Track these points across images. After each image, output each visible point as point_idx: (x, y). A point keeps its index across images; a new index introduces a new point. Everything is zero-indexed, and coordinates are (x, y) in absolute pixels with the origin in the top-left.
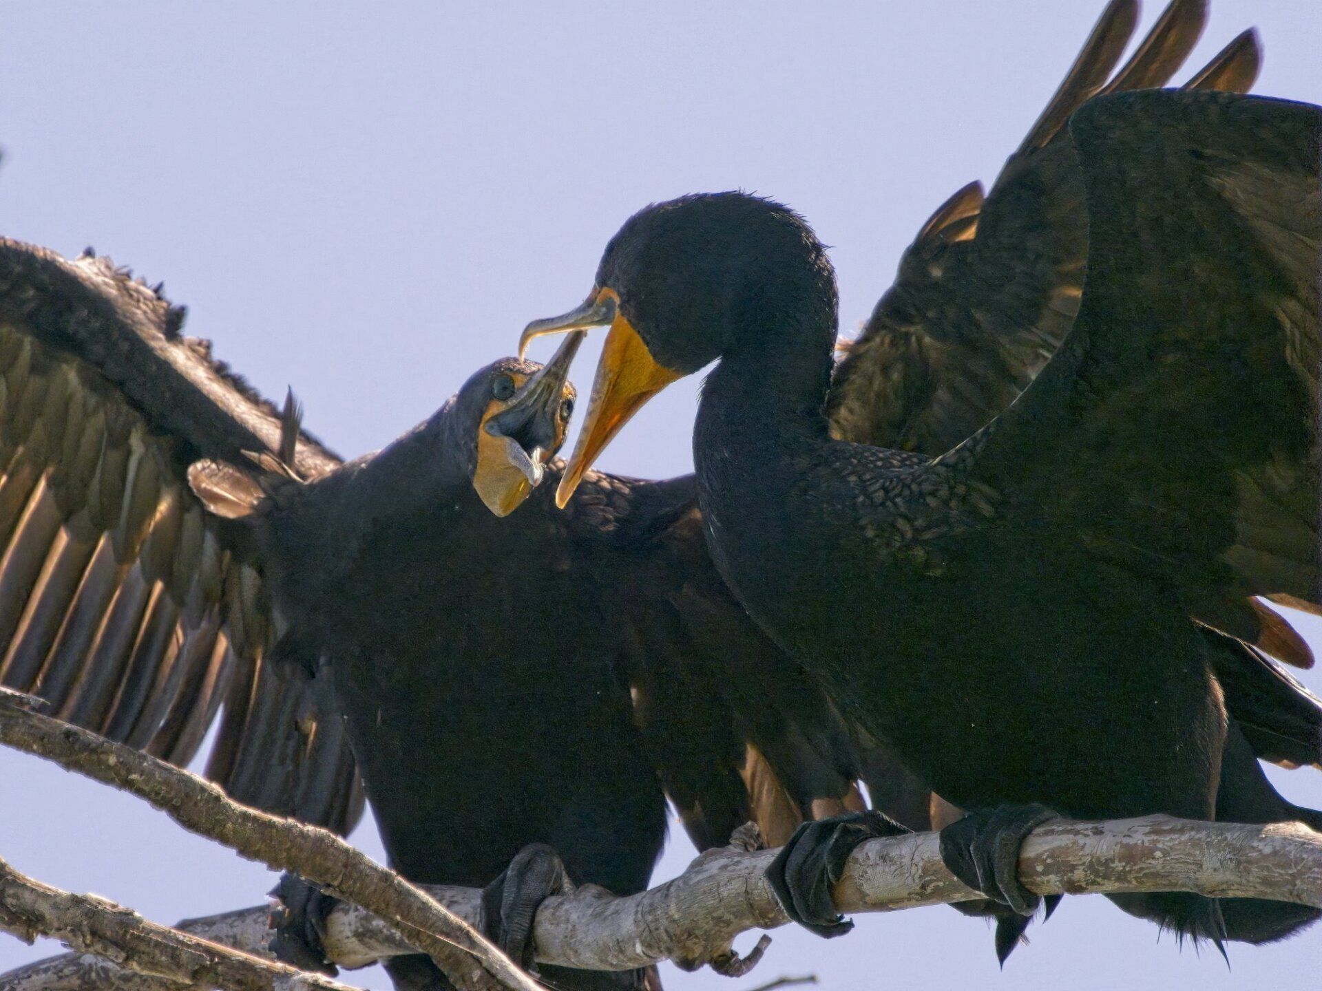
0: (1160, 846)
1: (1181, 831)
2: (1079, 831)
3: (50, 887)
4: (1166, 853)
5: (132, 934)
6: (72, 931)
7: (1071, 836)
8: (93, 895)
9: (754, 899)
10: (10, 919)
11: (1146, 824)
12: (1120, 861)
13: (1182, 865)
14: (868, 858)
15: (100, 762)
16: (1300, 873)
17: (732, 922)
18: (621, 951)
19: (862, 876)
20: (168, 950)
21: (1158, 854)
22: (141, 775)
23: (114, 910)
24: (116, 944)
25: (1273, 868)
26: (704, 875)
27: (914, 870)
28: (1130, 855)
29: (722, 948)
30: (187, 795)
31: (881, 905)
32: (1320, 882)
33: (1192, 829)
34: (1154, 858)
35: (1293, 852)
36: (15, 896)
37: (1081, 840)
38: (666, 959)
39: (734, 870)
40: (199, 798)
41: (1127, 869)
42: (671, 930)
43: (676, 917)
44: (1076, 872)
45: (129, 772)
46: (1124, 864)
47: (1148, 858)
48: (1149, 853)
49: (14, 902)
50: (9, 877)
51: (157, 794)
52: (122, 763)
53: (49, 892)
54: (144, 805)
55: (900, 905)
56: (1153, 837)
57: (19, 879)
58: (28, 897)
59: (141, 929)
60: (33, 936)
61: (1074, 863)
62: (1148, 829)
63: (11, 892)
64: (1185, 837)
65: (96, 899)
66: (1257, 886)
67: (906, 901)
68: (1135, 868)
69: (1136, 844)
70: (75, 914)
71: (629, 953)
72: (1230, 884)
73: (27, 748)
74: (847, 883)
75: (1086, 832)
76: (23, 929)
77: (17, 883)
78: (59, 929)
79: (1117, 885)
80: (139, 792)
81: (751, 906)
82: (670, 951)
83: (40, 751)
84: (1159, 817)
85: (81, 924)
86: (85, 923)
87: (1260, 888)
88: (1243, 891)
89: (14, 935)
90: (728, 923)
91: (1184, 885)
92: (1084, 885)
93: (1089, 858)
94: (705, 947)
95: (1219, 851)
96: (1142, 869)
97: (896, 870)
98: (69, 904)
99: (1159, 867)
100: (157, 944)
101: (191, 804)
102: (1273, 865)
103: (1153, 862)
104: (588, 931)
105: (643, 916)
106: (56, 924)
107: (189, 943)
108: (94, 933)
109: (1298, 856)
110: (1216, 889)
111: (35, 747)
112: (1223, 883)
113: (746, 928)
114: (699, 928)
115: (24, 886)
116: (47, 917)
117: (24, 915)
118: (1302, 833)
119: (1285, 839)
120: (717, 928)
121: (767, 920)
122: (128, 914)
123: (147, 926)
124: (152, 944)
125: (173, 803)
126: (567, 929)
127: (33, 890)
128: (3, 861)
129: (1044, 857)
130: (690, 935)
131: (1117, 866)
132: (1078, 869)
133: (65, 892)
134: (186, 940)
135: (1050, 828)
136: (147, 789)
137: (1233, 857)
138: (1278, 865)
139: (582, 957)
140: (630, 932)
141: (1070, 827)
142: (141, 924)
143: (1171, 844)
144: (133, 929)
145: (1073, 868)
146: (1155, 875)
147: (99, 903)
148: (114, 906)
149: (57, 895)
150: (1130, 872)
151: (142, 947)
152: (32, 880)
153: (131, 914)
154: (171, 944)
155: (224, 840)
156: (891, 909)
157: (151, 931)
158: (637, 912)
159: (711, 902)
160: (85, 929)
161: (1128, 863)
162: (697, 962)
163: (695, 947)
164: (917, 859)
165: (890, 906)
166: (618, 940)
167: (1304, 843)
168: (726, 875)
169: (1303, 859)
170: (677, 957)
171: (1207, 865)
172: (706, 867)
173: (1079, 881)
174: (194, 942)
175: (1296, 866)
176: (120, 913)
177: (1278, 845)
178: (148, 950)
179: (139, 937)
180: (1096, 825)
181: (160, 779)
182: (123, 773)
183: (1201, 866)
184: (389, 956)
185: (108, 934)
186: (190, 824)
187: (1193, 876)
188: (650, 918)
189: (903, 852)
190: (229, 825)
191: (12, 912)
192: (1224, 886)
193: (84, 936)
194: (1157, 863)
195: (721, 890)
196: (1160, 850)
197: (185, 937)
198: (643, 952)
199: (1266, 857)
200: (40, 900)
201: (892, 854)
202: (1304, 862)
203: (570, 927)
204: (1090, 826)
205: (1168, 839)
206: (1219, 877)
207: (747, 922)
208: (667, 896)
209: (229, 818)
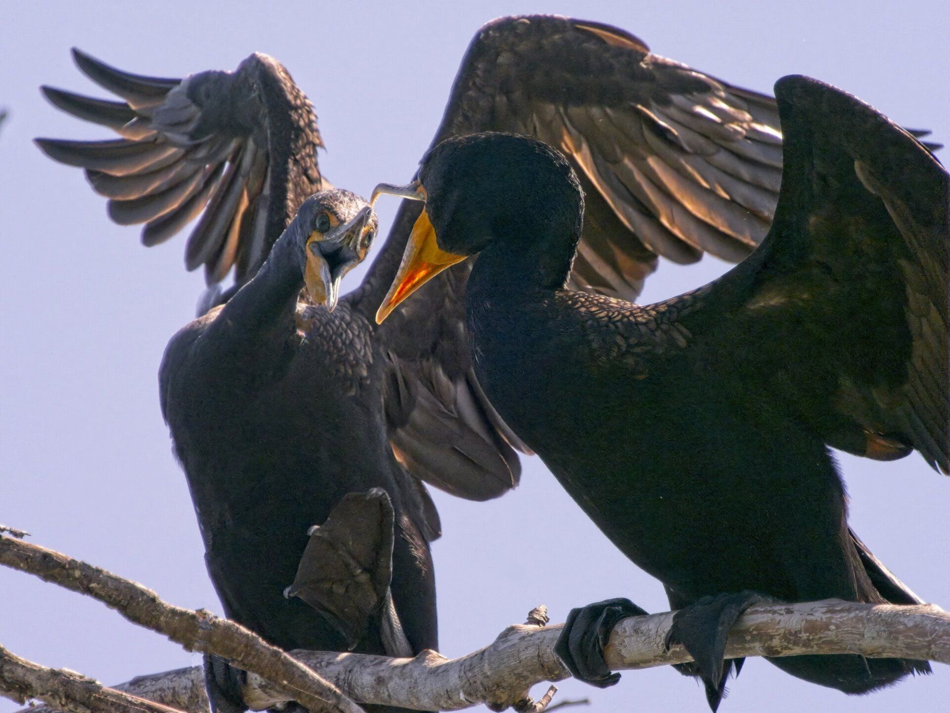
0: (833, 621)
1: (849, 611)
2: (776, 611)
3: (35, 664)
4: (838, 627)
5: (95, 697)
6: (52, 695)
7: (770, 615)
8: (67, 670)
9: (544, 661)
10: (7, 687)
11: (823, 605)
12: (805, 632)
13: (849, 635)
14: (625, 631)
15: (68, 576)
16: (933, 641)
17: (528, 677)
18: (450, 698)
19: (621, 644)
20: (121, 707)
21: (833, 627)
22: (98, 584)
23: (81, 680)
24: (84, 704)
25: (915, 637)
26: (509, 644)
27: (658, 640)
28: (812, 628)
29: (522, 695)
30: (132, 597)
31: (635, 665)
32: (948, 646)
33: (857, 609)
34: (829, 630)
35: (929, 625)
36: (11, 671)
37: (777, 617)
38: (482, 703)
39: (530, 640)
40: (140, 599)
41: (811, 638)
42: (485, 684)
43: (489, 673)
44: (774, 640)
45: (90, 581)
46: (808, 634)
47: (825, 630)
48: (826, 627)
49: (10, 675)
50: (6, 658)
51: (110, 597)
52: (84, 575)
53: (35, 668)
54: (101, 605)
55: (648, 664)
56: (829, 615)
57: (13, 659)
58: (20, 672)
59: (101, 693)
60: (24, 699)
61: (773, 634)
62: (824, 610)
63: (7, 668)
64: (852, 615)
65: (69, 672)
66: (904, 649)
67: (653, 661)
68: (817, 637)
69: (816, 620)
70: (55, 683)
71: (455, 698)
72: (884, 649)
73: (17, 567)
74: (611, 648)
75: (781, 612)
76: (17, 695)
77: (12, 662)
78: (42, 694)
79: (804, 649)
80: (97, 596)
81: (542, 666)
82: (484, 698)
83: (26, 568)
84: (834, 601)
85: (58, 690)
86: (61, 689)
87: (905, 651)
88: (893, 653)
89: (11, 699)
90: (526, 678)
91: (851, 649)
92: (779, 649)
93: (782, 631)
94: (510, 696)
95: (877, 625)
96: (820, 638)
97: (645, 640)
98: (49, 676)
99: (833, 637)
100: (113, 704)
101: (134, 604)
102: (915, 634)
103: (830, 633)
104: (426, 683)
105: (465, 673)
106: (39, 691)
107: (136, 703)
108: (67, 697)
109: (932, 628)
110: (875, 652)
111: (22, 565)
112: (879, 648)
113: (539, 681)
114: (505, 681)
115: (17, 664)
116: (34, 685)
117: (17, 684)
118: (935, 612)
119: (923, 616)
120: (518, 681)
121: (553, 676)
122: (92, 682)
123: (104, 691)
124: (109, 704)
125: (122, 603)
126: (411, 682)
127: (23, 667)
128: (2, 646)
129: (751, 630)
130: (498, 686)
131: (803, 636)
132: (775, 638)
133: (46, 667)
134: (133, 700)
135: (755, 609)
136: (102, 593)
137: (886, 629)
138: (918, 635)
139: (421, 703)
140: (456, 684)
141: (769, 609)
142: (101, 689)
143: (840, 620)
144: (96, 694)
145: (772, 637)
146: (830, 642)
147: (71, 675)
148: (81, 677)
149: (40, 670)
150: (813, 639)
151: (102, 706)
152: (23, 659)
153: (94, 682)
154: (122, 703)
155: (159, 629)
156: (642, 668)
157: (109, 694)
158: (460, 670)
159: (513, 663)
160: (62, 694)
161: (811, 633)
162: (503, 706)
163: (502, 695)
164: (660, 632)
165: (642, 665)
166: (447, 690)
167: (936, 619)
168: (524, 644)
169: (936, 630)
170: (489, 702)
171: (867, 635)
172: (509, 638)
173: (776, 647)
174: (139, 701)
175: (931, 636)
176: (86, 682)
177: (918, 619)
178: (106, 708)
179: (99, 699)
180: (788, 607)
181: (112, 587)
182: (85, 582)
183: (863, 636)
184: (284, 702)
185: (78, 697)
186: (135, 618)
187: (857, 642)
188: (470, 674)
189: (650, 627)
190: (162, 618)
191: (8, 683)
192: (880, 650)
193: (61, 699)
194: (831, 634)
195: (521, 654)
196: (834, 624)
197: (133, 698)
198: (465, 699)
199: (910, 629)
200: (28, 674)
201: (643, 628)
202: (937, 632)
203: (413, 681)
204: (783, 607)
205: (839, 616)
206: (876, 644)
207: (539, 677)
208: (482, 659)
209: (162, 613)
